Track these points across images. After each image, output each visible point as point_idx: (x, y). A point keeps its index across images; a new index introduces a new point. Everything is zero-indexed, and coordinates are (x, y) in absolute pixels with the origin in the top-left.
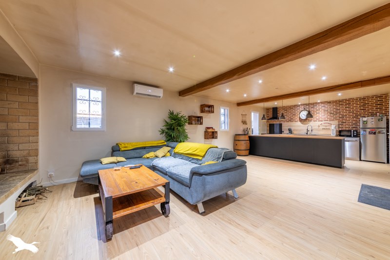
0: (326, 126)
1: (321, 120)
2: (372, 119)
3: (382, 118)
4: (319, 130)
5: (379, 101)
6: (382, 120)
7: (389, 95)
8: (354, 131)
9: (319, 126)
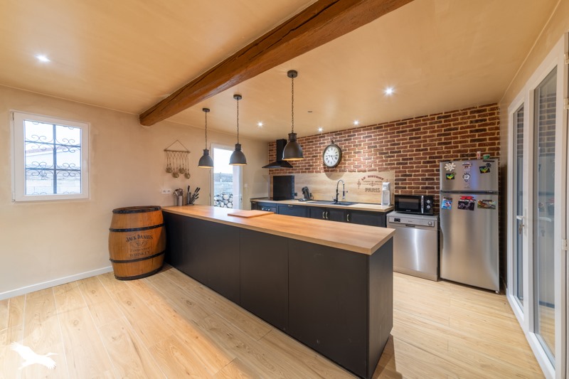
0: (372, 184)
1: (362, 168)
2: (466, 166)
3: (489, 165)
4: (359, 194)
5: (477, 121)
6: (488, 171)
7: (499, 105)
8: (426, 198)
9: (359, 184)
